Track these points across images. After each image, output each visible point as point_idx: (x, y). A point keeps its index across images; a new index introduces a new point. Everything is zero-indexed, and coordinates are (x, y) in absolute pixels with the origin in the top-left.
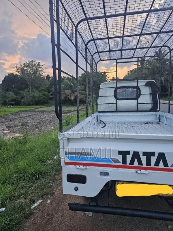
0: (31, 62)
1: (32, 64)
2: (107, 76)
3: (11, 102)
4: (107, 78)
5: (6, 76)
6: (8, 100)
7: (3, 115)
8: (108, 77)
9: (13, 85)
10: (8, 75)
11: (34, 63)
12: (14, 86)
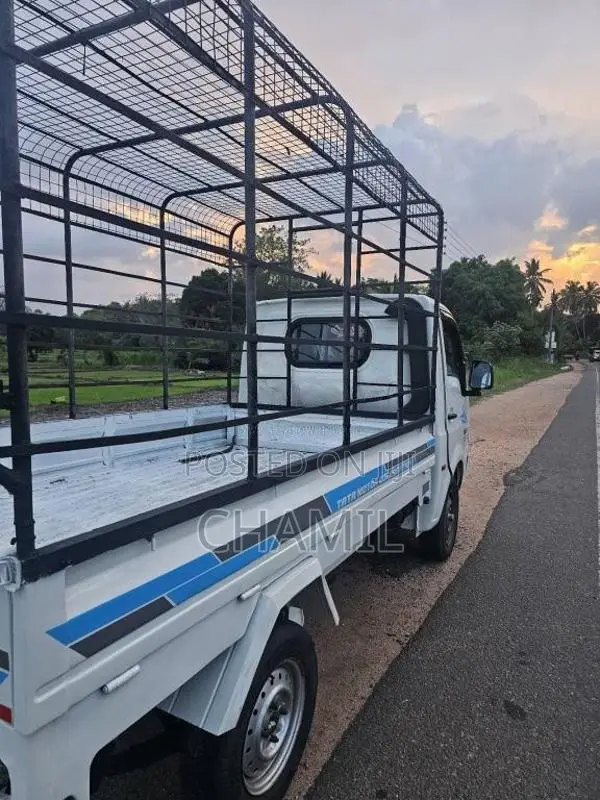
0: (268, 232)
1: (271, 238)
2: (545, 276)
3: (199, 360)
4: (542, 282)
5: (194, 277)
6: (192, 352)
7: (154, 398)
8: (545, 280)
9: (211, 306)
10: (199, 274)
11: (277, 235)
12: (212, 310)
